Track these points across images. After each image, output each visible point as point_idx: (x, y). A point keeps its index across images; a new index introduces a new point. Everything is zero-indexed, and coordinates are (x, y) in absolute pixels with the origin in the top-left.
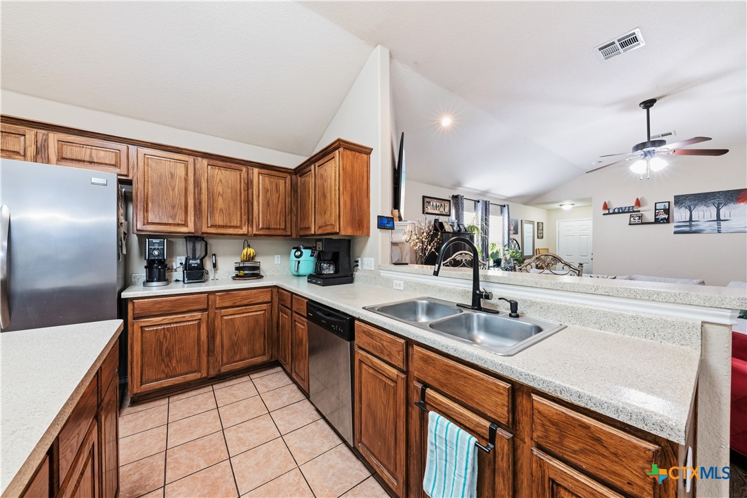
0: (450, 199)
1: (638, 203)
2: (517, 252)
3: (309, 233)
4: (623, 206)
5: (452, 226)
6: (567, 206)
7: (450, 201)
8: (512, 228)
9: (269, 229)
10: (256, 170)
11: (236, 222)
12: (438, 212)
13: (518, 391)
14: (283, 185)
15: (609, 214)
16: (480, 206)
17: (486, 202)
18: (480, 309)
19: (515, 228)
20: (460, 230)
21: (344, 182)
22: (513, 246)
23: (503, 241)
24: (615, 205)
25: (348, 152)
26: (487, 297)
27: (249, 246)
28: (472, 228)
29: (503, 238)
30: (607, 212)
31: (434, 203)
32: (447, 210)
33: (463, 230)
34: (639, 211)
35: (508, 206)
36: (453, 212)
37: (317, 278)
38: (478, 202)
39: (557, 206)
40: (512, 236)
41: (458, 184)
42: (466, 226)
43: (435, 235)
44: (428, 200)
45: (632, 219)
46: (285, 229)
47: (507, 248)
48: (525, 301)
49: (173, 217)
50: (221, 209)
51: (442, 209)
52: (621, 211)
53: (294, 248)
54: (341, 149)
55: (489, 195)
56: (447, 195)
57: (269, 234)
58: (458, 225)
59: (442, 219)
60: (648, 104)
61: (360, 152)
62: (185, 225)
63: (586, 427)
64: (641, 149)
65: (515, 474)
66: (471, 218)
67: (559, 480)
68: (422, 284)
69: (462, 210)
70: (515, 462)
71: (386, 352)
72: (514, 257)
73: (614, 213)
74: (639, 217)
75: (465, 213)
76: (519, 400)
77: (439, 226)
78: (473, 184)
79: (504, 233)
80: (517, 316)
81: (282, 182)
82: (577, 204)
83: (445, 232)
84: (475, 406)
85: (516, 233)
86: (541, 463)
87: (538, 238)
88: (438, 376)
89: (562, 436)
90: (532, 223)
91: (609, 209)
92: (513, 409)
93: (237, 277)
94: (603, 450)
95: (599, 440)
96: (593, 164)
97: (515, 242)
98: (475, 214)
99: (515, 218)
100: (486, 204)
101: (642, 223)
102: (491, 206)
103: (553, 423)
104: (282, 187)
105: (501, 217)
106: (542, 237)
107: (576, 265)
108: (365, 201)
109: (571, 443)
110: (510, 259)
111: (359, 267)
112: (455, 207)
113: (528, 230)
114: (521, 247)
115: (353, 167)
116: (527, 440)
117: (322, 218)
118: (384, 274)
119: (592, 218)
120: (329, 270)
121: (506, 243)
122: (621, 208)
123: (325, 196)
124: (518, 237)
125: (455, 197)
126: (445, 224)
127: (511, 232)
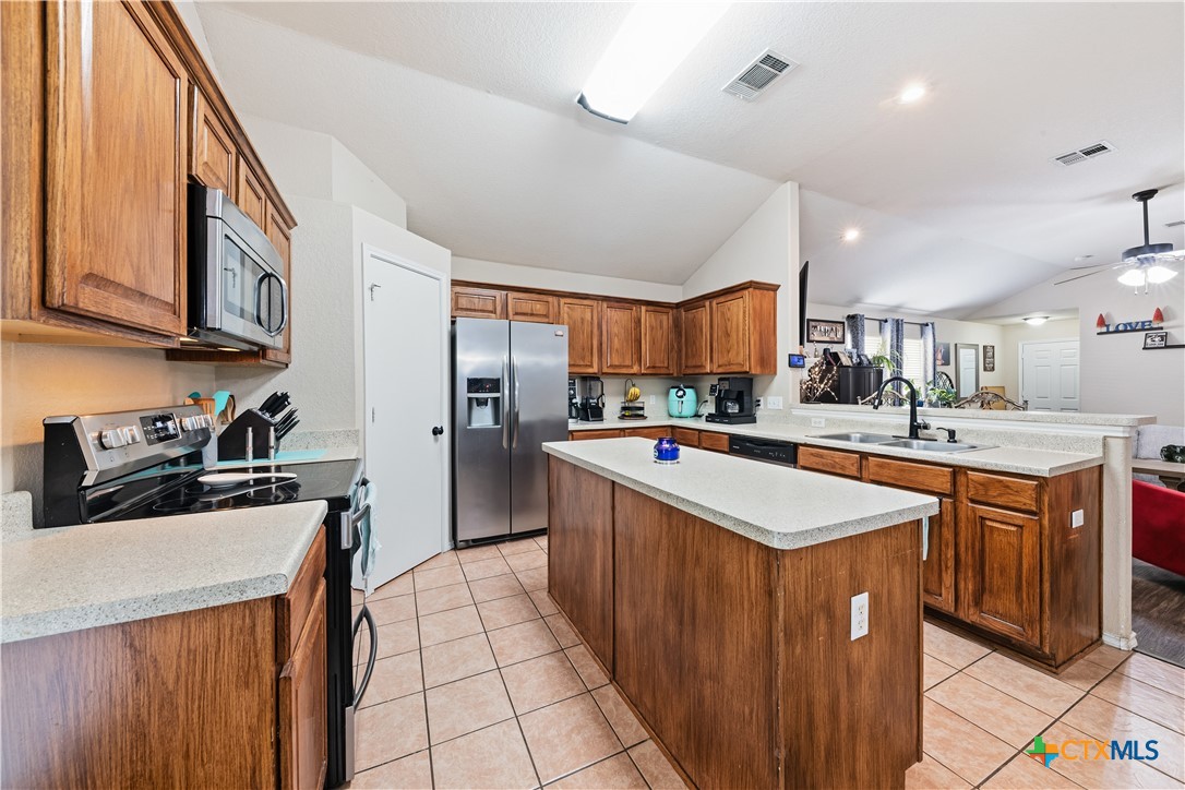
0: (844, 320)
1: (1159, 316)
2: (949, 392)
3: (704, 371)
4: (1133, 320)
5: (851, 358)
6: (1036, 321)
7: (843, 323)
8: (939, 356)
9: (654, 367)
10: (643, 308)
11: (628, 363)
12: (828, 339)
13: (957, 471)
14: (666, 320)
15: (1108, 332)
16: (888, 327)
17: (897, 321)
18: (917, 438)
19: (944, 356)
20: (860, 363)
21: (754, 321)
22: (941, 383)
23: (926, 377)
24: (1119, 319)
25: (757, 291)
26: (926, 427)
27: (634, 385)
28: (879, 359)
29: (926, 371)
30: (1104, 329)
31: (822, 327)
32: (840, 335)
33: (866, 362)
34: (1162, 328)
35: (933, 324)
36: (849, 337)
37: (720, 415)
38: (886, 321)
39: (1018, 320)
40: (939, 369)
41: (857, 300)
42: (870, 357)
43: (828, 370)
44: (813, 324)
45: (1149, 341)
46: (668, 368)
47: (931, 386)
48: (962, 430)
49: (583, 358)
50: (617, 350)
51: (832, 335)
52: (1130, 328)
53: (673, 387)
54: (751, 290)
55: (902, 310)
56: (840, 314)
57: (654, 373)
58: (859, 356)
59: (834, 348)
60: (1145, 196)
61: (768, 290)
62: (591, 366)
63: (1001, 481)
64: (1135, 256)
65: (956, 524)
66: (874, 345)
67: (985, 516)
68: (849, 421)
69: (863, 333)
70: (956, 517)
71: (838, 466)
72: (944, 399)
73: (1117, 331)
74: (1162, 337)
75: (866, 338)
76: (958, 478)
77: (831, 359)
78: (878, 299)
79: (926, 364)
80: (955, 442)
81: (665, 317)
82: (1054, 317)
83: (841, 366)
84: (926, 488)
85: (946, 362)
86: (974, 510)
87: (985, 369)
88: (893, 475)
89: (986, 491)
90: (976, 347)
91: (1108, 326)
92: (954, 483)
93: (623, 417)
94: (1010, 491)
95: (1008, 487)
96: (1076, 259)
97: (945, 377)
98: (881, 338)
99: (945, 341)
100: (898, 324)
101: (1167, 347)
102: (905, 325)
103: (981, 485)
104: (665, 323)
105: (922, 341)
106: (993, 369)
107: (1021, 403)
108: (772, 339)
109: (993, 493)
110: (937, 402)
111: (762, 407)
112: (852, 331)
113: (967, 359)
114: (955, 384)
115: (761, 306)
116: (965, 501)
117: (723, 357)
118: (795, 412)
119: (1078, 338)
120: (733, 409)
121: (930, 378)
122: (1130, 324)
123: (728, 335)
124: (950, 370)
125: (852, 318)
126: (841, 355)
127: (938, 362)
